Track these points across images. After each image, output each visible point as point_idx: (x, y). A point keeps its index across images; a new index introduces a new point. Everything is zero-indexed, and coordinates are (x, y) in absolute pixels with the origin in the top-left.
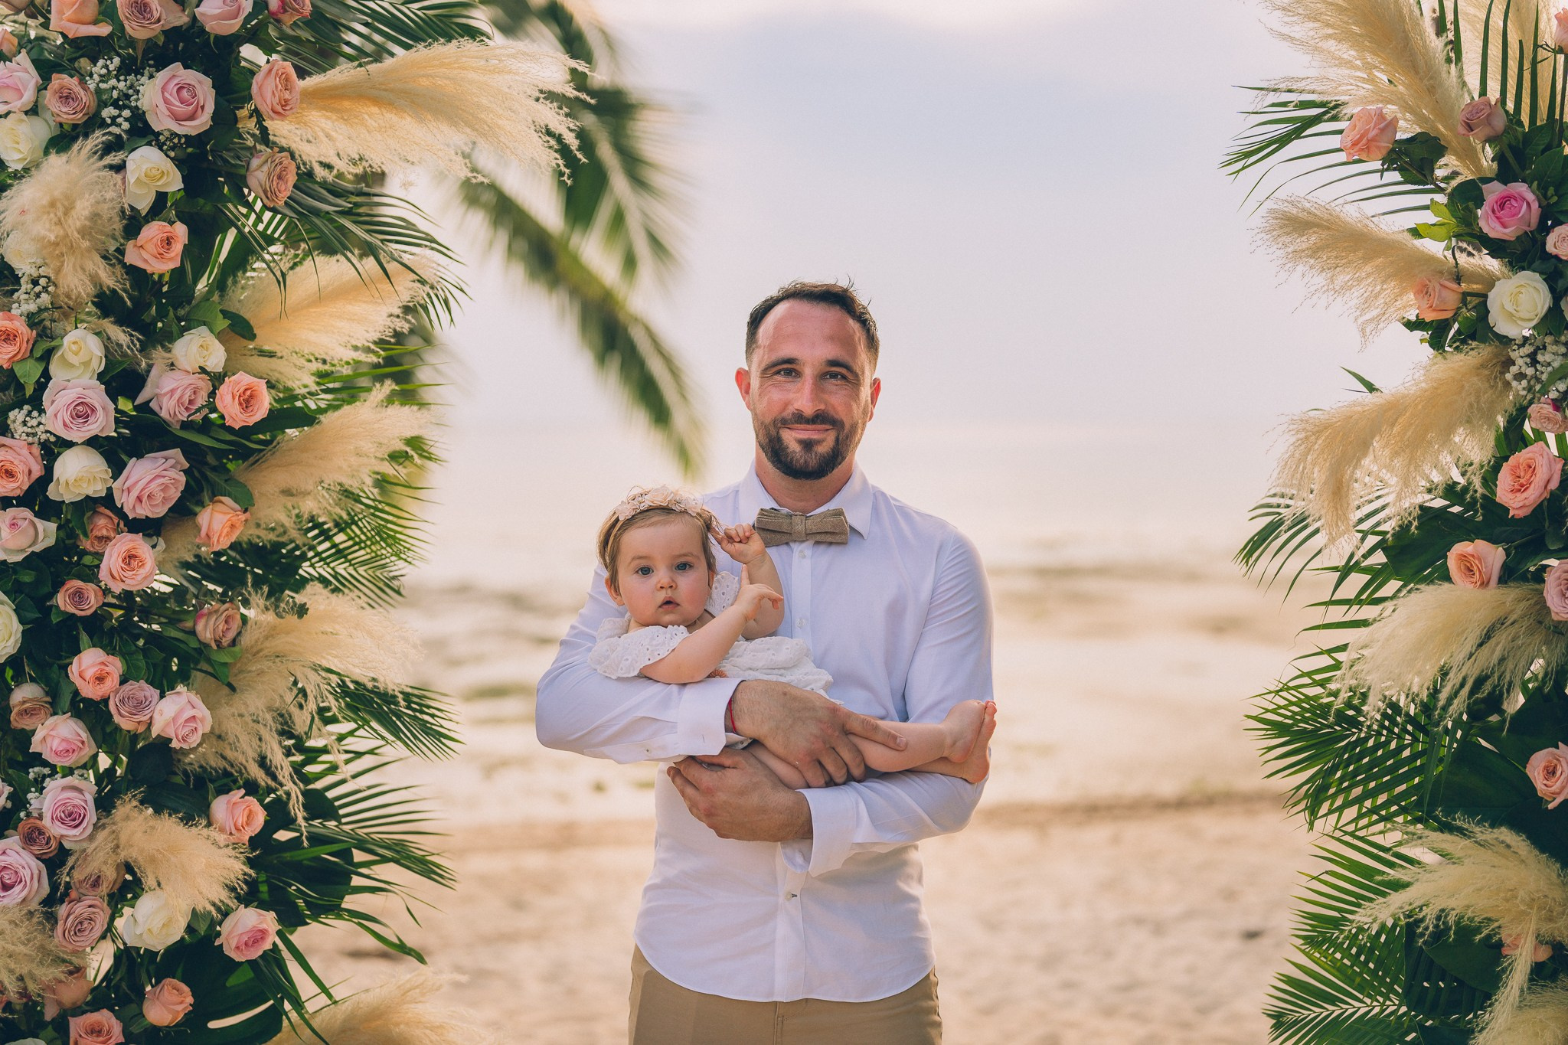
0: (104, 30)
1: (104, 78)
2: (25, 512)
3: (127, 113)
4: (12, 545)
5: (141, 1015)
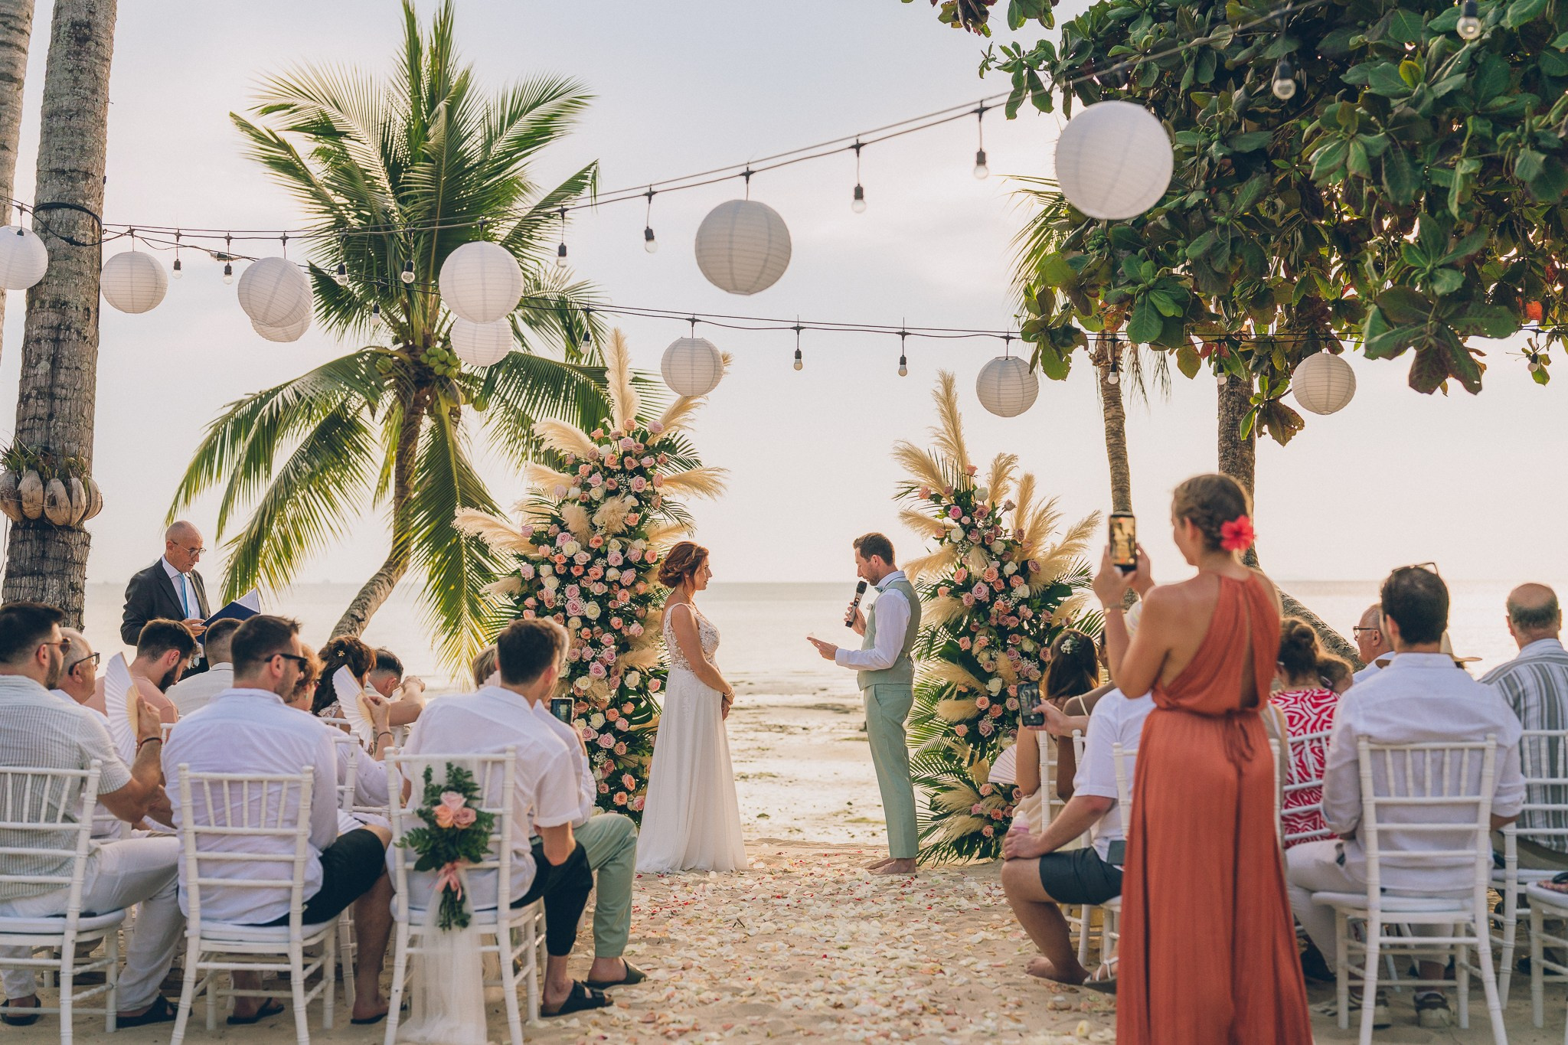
0: (619, 467)
1: (620, 478)
3: (626, 487)
5: (622, 711)
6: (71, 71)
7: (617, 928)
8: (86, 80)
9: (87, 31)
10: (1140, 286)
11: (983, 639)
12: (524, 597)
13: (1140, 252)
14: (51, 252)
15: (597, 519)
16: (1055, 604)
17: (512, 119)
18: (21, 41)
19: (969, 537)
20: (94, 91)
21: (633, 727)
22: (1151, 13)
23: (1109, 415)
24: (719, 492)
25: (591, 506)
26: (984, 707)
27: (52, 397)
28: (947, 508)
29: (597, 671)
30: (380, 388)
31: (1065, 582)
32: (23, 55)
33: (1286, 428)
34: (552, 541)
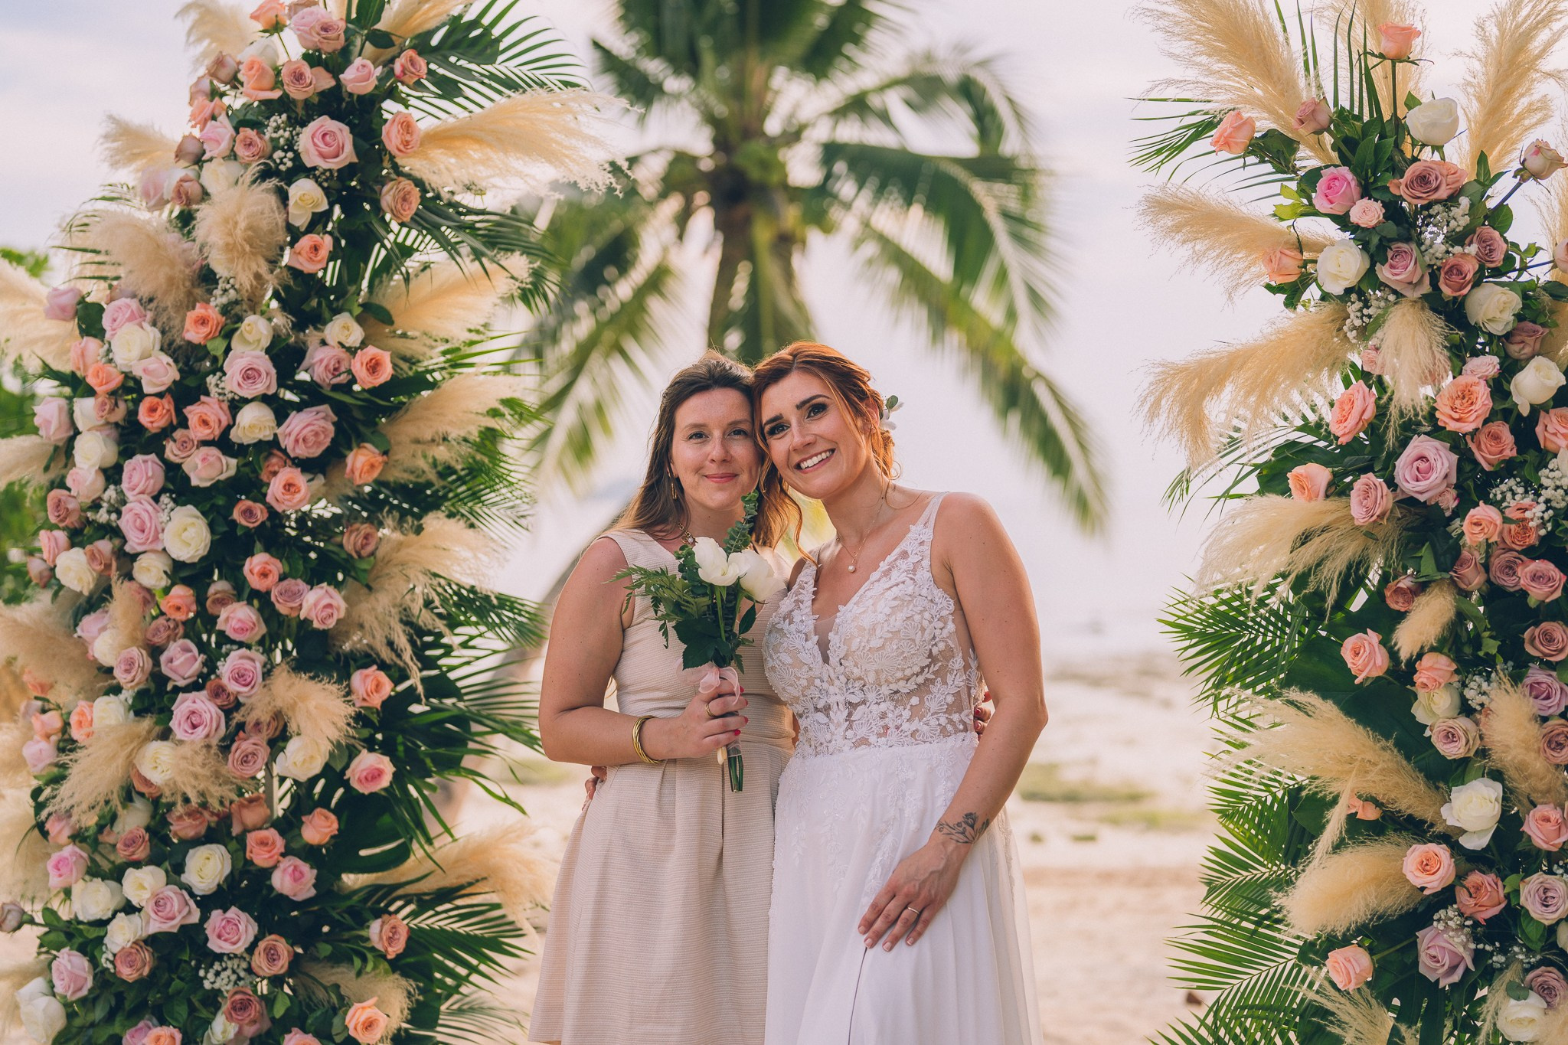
0: (276, 94)
1: (277, 129)
2: (214, 452)
3: (290, 155)
4: (204, 474)
5: (300, 835)
19: (1384, 273)
26: (1434, 883)
28: (1312, 181)
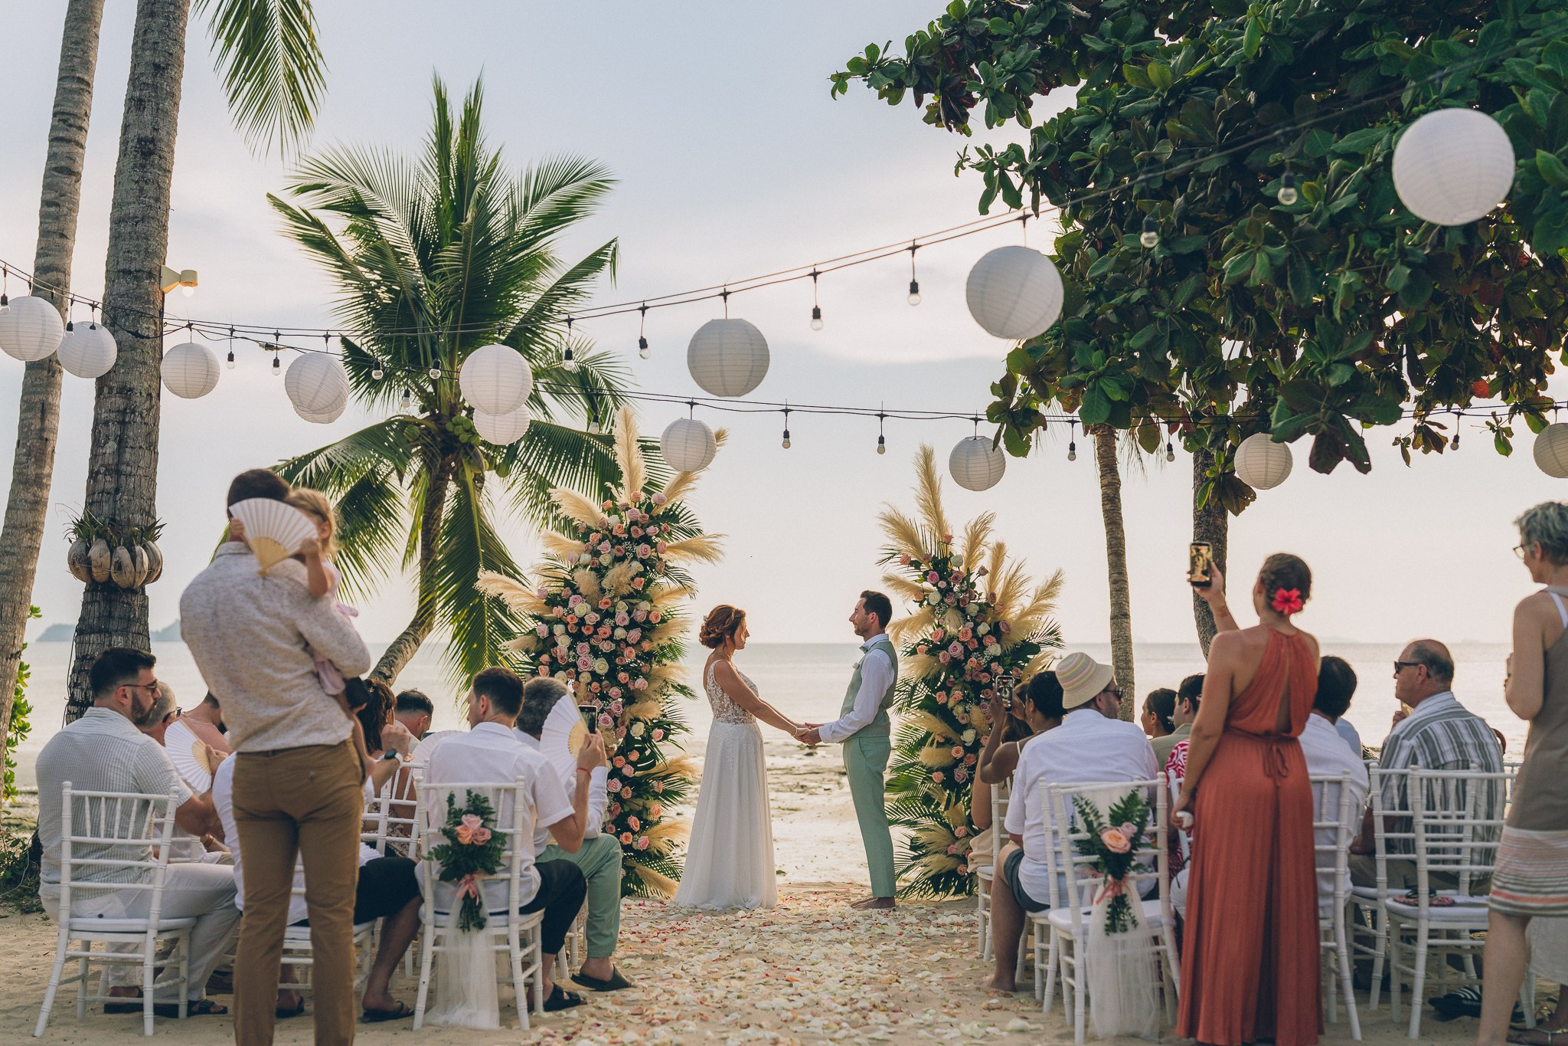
0: (626, 536)
1: (626, 546)
2: (607, 641)
3: (632, 554)
4: (604, 648)
6: (137, 182)
7: (606, 932)
8: (150, 189)
9: (151, 146)
10: (1091, 373)
11: (957, 694)
12: (539, 654)
13: (1092, 342)
14: (119, 343)
15: (606, 583)
16: (1025, 662)
17: (536, 199)
18: (79, 138)
19: (946, 600)
20: (157, 200)
21: (638, 773)
22: (1111, 121)
23: (1105, 482)
24: (717, 559)
25: (600, 571)
26: (959, 756)
27: (118, 473)
28: (926, 573)
29: (605, 721)
30: (408, 456)
31: (1034, 641)
32: (81, 150)
33: (1240, 499)
34: (565, 603)
